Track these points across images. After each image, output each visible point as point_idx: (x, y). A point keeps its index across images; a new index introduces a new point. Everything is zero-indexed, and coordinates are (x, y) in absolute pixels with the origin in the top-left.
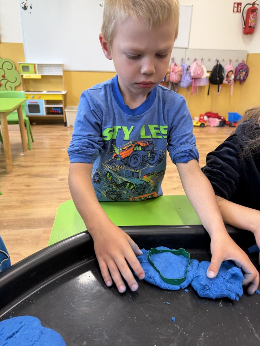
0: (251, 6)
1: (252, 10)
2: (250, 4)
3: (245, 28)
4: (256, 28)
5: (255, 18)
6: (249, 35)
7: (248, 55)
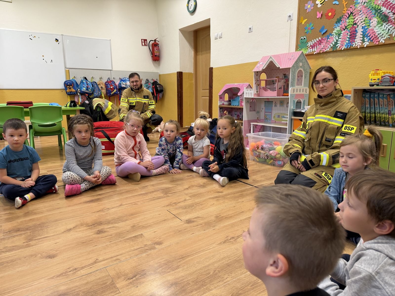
0: (154, 42)
1: (155, 45)
2: (153, 41)
3: (152, 57)
4: (160, 57)
5: (159, 50)
6: (157, 62)
7: (160, 75)
